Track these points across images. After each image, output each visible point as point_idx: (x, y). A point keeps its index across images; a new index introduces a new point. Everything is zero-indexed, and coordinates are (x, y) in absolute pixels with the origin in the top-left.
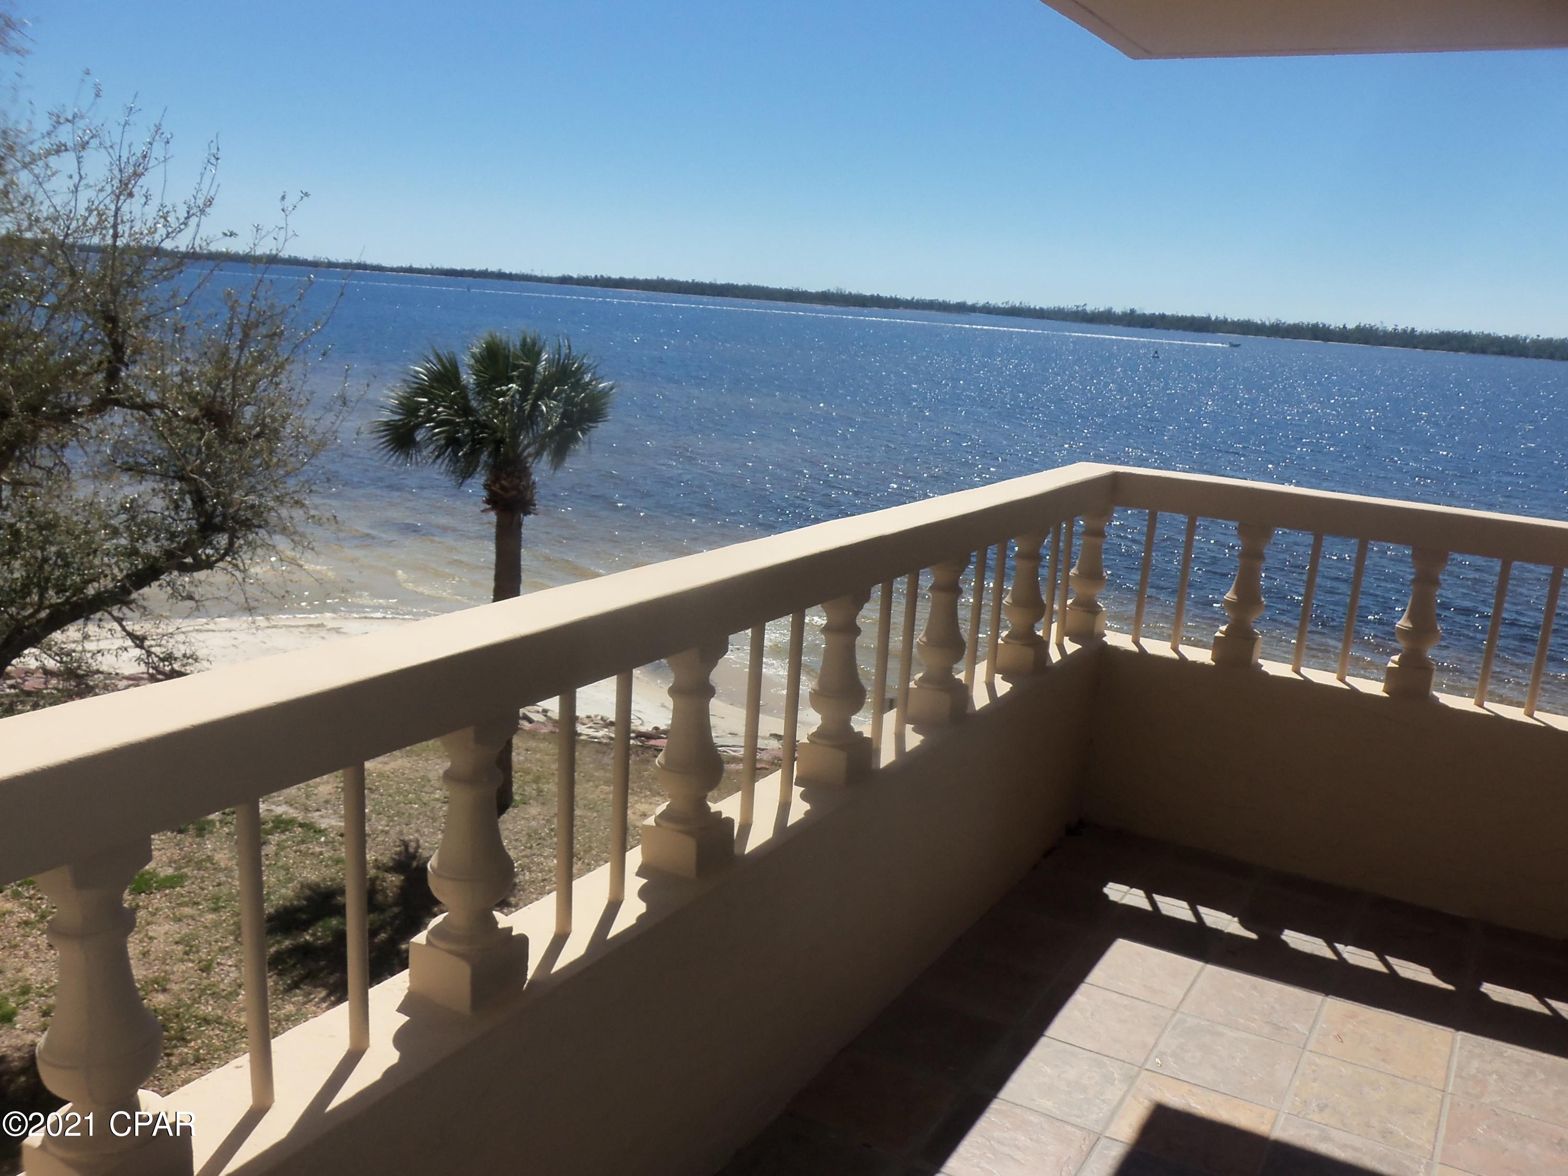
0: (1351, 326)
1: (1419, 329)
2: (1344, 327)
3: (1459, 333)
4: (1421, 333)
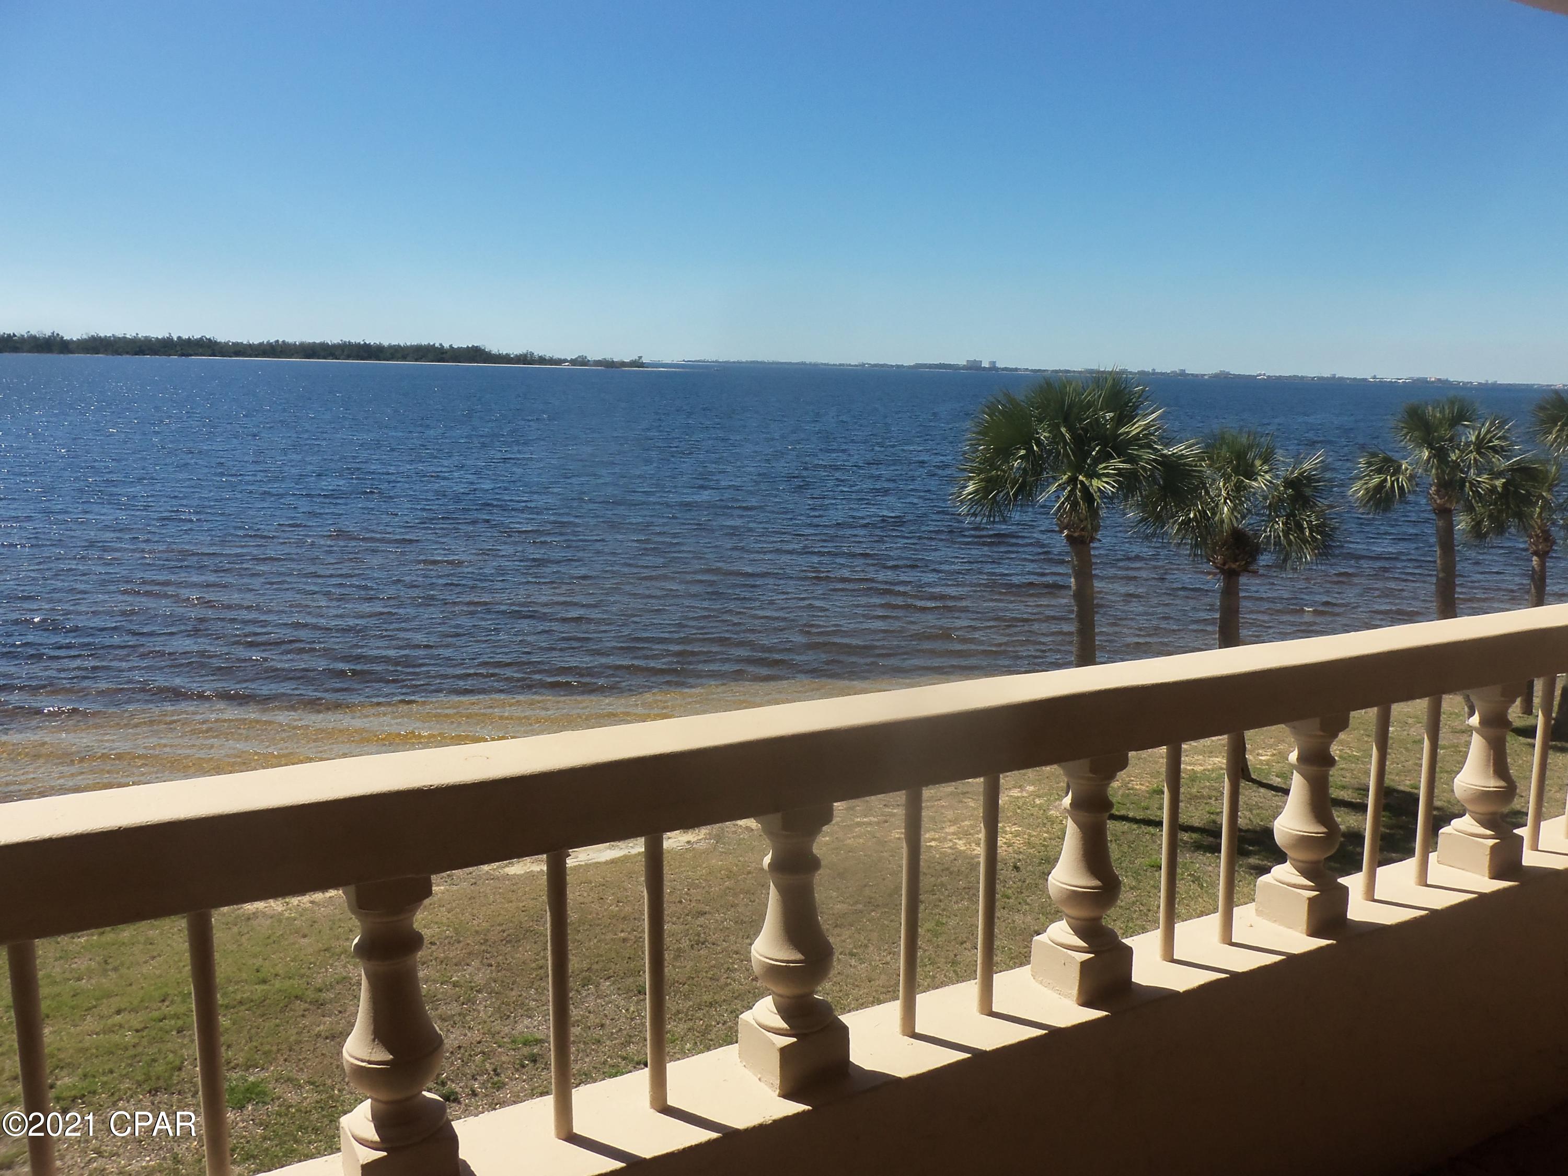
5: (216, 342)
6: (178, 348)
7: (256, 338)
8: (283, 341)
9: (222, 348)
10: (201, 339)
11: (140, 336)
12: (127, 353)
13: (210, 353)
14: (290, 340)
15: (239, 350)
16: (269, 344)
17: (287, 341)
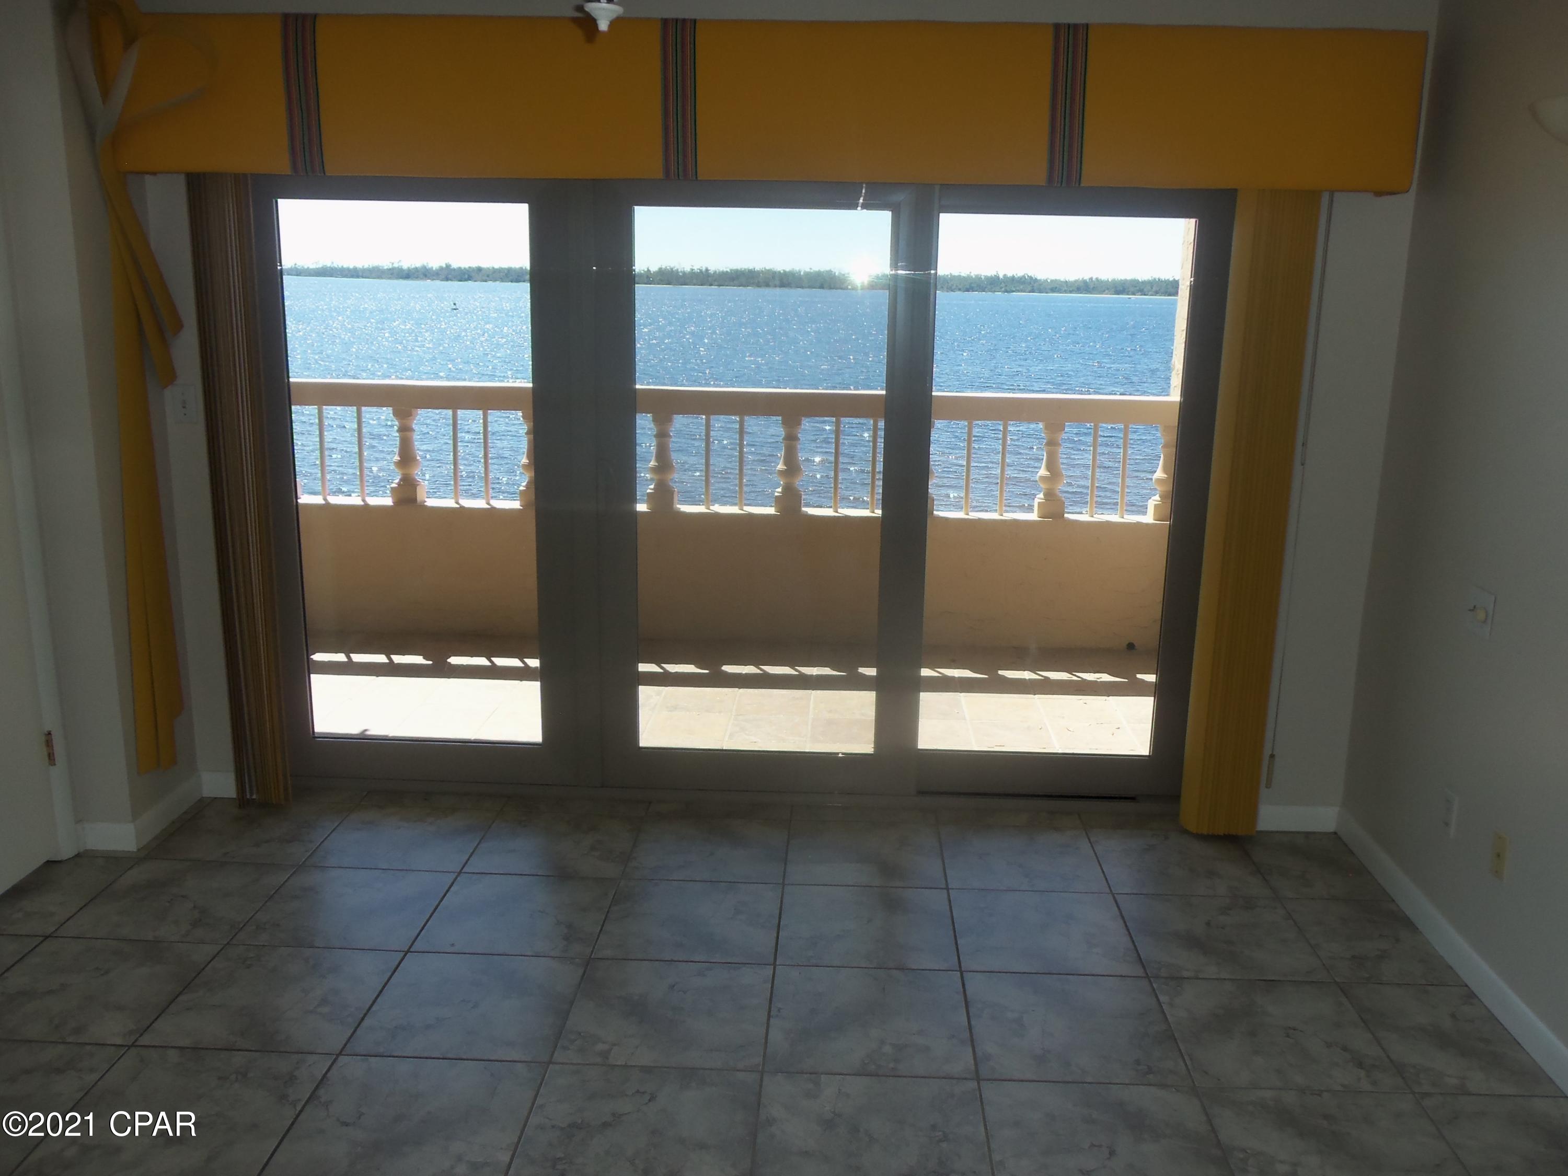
0: (654, 269)
1: (712, 269)
2: (648, 270)
3: (745, 269)
4: (715, 272)
5: (1036, 279)
6: (1003, 285)
7: (1072, 276)
8: (1097, 279)
9: (1040, 285)
10: (1024, 276)
11: (972, 274)
12: (960, 290)
13: (1030, 289)
14: (1103, 277)
15: (1056, 287)
16: (1085, 282)
17: (1100, 278)
